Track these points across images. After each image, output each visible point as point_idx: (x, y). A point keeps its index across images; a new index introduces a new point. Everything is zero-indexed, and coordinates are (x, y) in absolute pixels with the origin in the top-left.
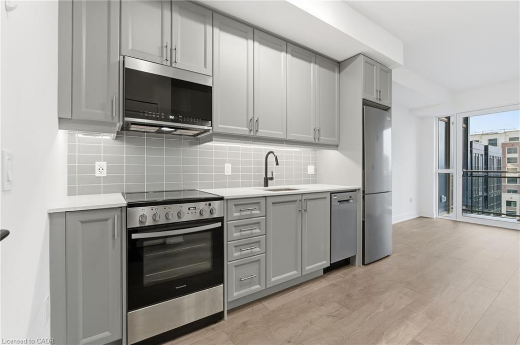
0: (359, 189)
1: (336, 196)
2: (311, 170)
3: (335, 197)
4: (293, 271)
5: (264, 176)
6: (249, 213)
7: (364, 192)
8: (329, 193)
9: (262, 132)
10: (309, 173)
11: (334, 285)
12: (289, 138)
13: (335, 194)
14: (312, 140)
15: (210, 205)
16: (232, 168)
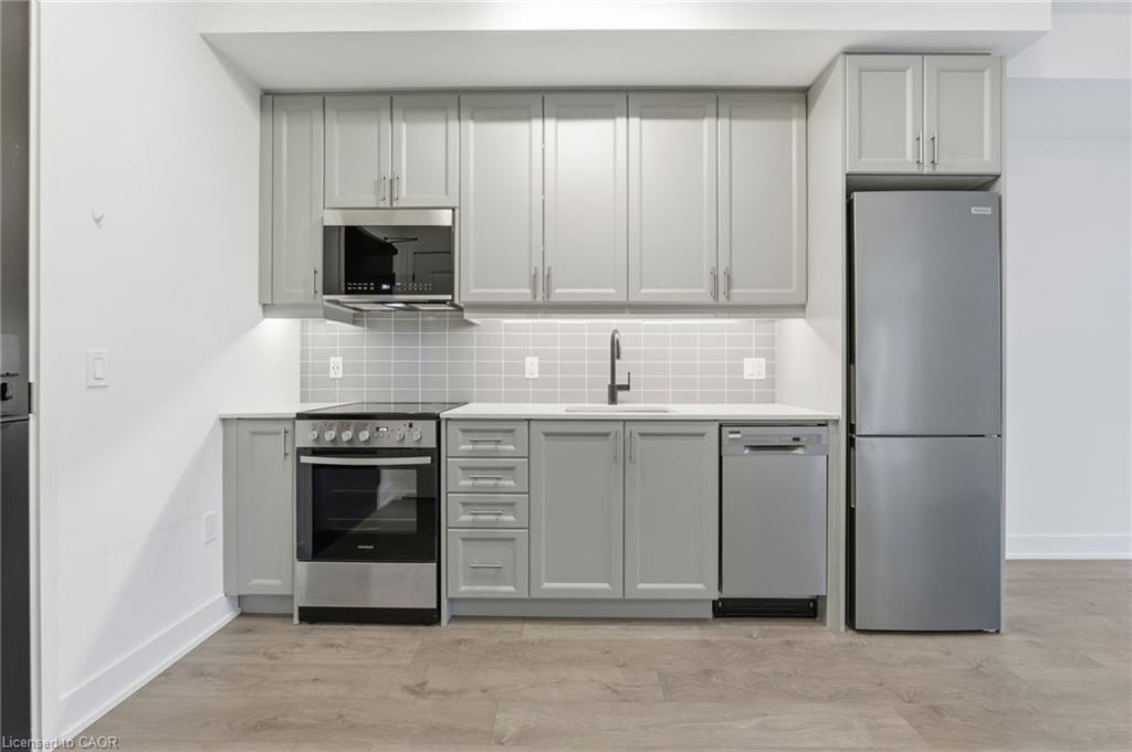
0: (837, 421)
1: (738, 432)
2: (754, 368)
3: (731, 436)
4: (602, 582)
5: (609, 383)
6: (492, 447)
7: (851, 428)
8: (717, 424)
9: (561, 293)
10: (746, 377)
11: (707, 643)
12: (633, 299)
13: (736, 429)
14: (709, 300)
15: (411, 426)
16: (540, 365)
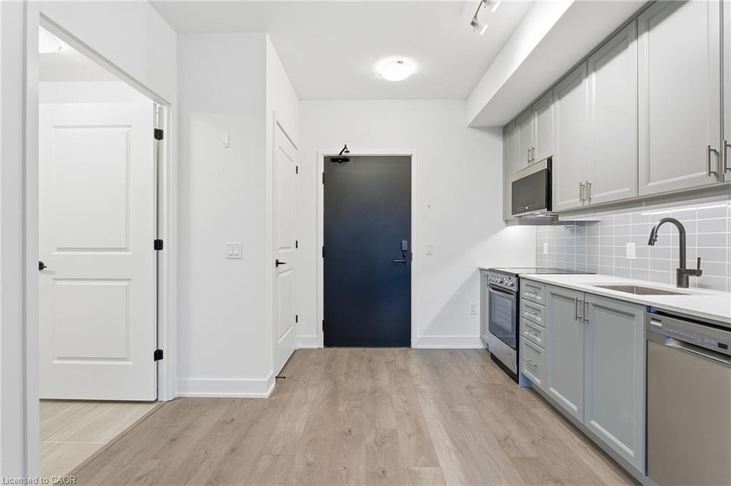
3: (654, 323)
8: (644, 309)
15: (510, 279)
16: (637, 249)
